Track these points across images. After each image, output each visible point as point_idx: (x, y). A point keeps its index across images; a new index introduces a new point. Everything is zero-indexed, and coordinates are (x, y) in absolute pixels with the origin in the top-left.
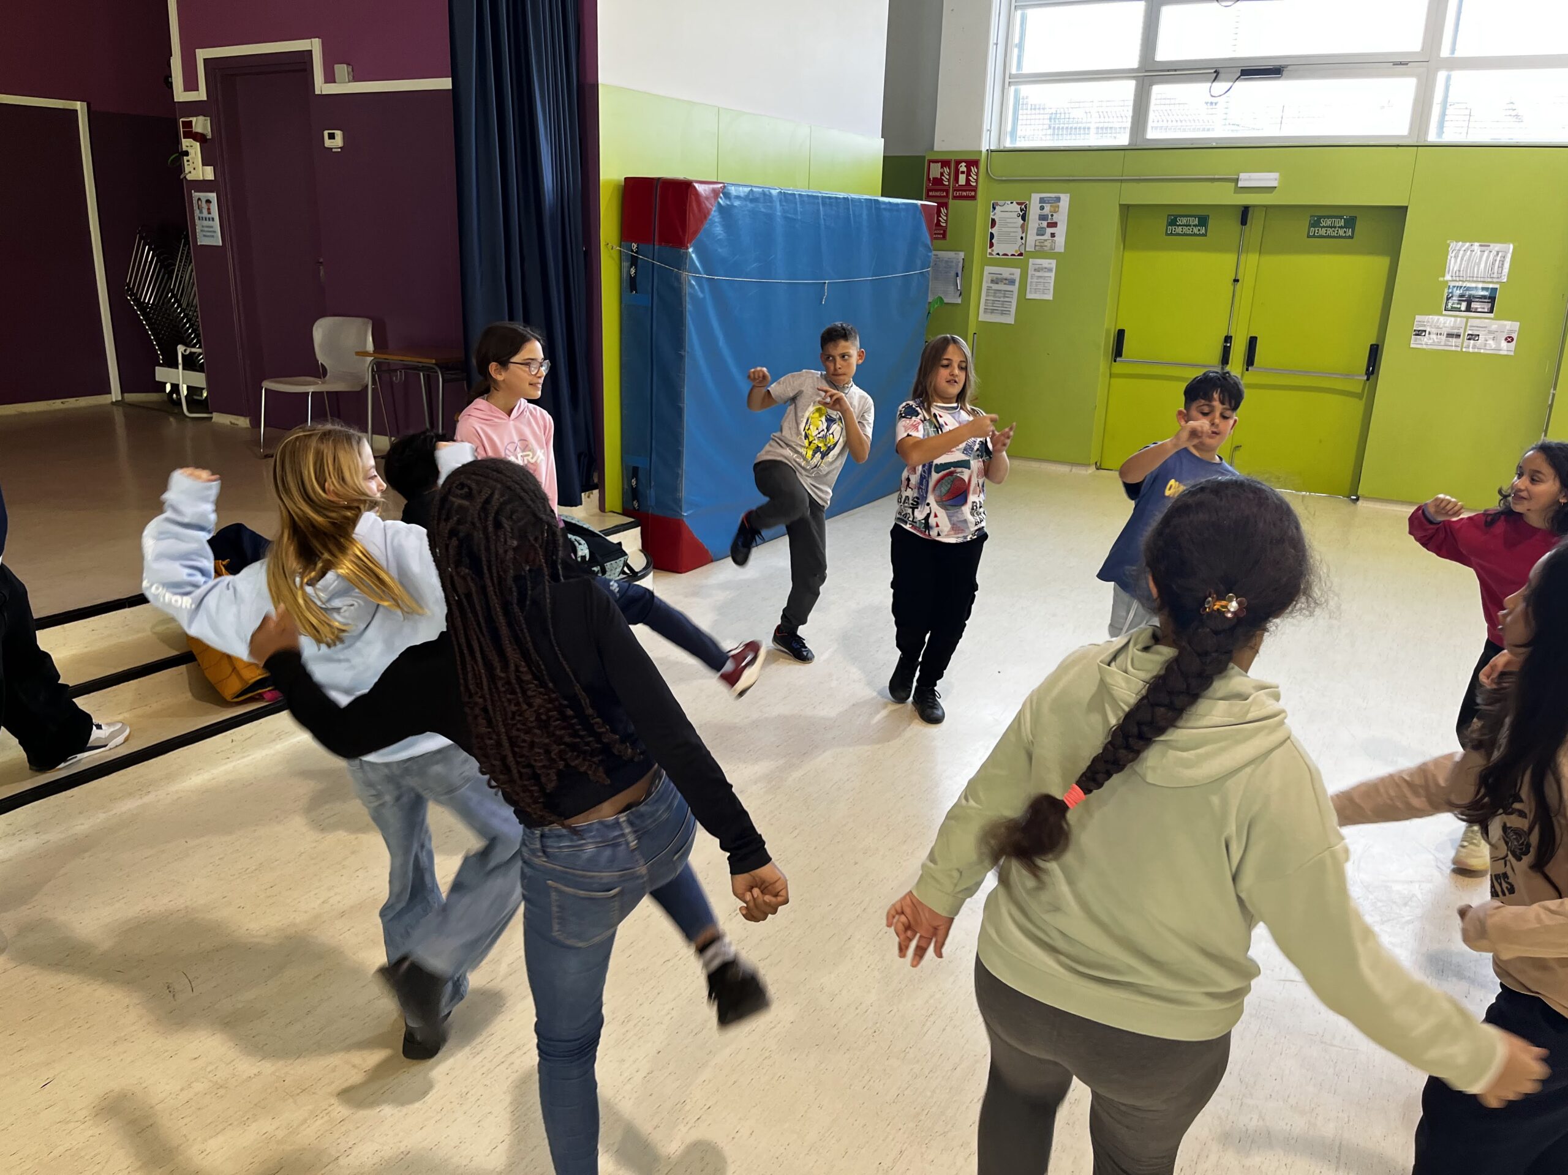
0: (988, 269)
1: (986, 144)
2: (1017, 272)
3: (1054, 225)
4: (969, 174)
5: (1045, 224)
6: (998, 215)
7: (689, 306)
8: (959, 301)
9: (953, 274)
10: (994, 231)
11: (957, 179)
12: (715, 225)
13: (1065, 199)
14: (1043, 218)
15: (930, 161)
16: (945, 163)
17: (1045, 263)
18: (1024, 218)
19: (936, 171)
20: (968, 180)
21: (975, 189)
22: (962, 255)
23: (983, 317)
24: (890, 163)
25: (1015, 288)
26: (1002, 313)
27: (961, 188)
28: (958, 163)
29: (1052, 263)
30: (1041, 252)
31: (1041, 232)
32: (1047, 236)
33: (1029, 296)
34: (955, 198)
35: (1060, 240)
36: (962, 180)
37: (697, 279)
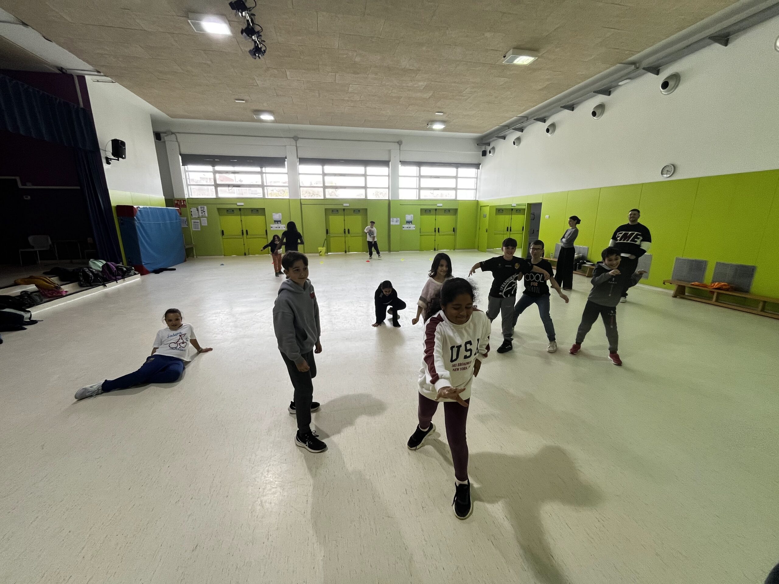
0: (192, 221)
1: (186, 197)
2: (199, 221)
3: (205, 212)
4: (184, 202)
5: (202, 212)
6: (192, 210)
7: (137, 227)
8: (187, 227)
9: (185, 222)
10: (192, 213)
11: (181, 203)
12: (138, 213)
13: (205, 207)
14: (202, 210)
15: (174, 200)
16: (178, 200)
17: (204, 219)
18: (198, 211)
19: (176, 202)
20: (184, 204)
21: (186, 205)
22: (186, 218)
23: (194, 229)
24: (166, 200)
25: (199, 224)
26: (198, 228)
27: (183, 205)
28: (181, 200)
29: (206, 219)
30: (202, 217)
31: (202, 213)
32: (203, 214)
33: (202, 225)
34: (182, 207)
35: (206, 215)
36: (182, 203)
37: (137, 222)
